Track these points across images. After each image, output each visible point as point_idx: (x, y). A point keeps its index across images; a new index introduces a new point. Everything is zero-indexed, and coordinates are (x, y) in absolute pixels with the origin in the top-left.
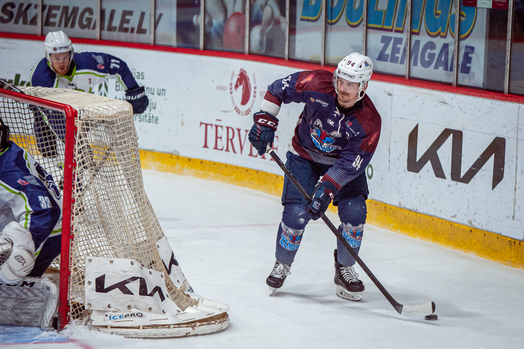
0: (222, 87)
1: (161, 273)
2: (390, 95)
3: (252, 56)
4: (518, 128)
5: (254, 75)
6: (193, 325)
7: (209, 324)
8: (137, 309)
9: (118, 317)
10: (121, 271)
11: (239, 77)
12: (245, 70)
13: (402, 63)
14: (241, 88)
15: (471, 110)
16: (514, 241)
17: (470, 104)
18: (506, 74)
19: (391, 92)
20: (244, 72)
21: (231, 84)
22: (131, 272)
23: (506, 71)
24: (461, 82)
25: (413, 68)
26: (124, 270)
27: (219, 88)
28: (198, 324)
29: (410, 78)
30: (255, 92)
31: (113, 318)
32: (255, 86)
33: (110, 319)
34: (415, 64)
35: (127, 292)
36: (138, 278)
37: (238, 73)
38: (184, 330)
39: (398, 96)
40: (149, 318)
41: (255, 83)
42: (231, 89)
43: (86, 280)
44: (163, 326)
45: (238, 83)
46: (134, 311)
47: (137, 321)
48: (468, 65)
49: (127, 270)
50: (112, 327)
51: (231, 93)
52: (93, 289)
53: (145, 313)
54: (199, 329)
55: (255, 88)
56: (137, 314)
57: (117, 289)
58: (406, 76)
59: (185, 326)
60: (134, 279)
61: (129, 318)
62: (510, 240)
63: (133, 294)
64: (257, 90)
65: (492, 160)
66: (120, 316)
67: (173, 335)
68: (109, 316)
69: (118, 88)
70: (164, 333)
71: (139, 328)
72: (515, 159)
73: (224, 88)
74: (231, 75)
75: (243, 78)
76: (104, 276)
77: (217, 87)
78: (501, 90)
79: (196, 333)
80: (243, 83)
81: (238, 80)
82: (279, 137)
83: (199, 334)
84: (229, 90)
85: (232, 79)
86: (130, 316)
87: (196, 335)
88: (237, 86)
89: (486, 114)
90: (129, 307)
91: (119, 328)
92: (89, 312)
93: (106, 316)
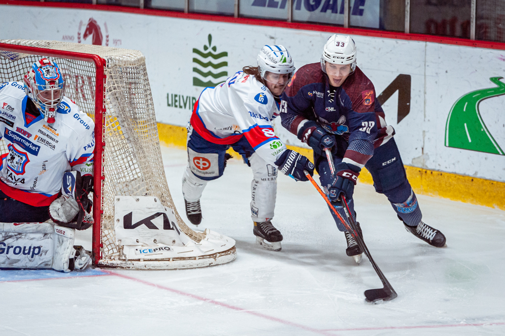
0: (69, 37)
1: (172, 210)
2: (272, 38)
4: (425, 65)
5: (105, 24)
6: (215, 256)
7: (227, 255)
8: (163, 244)
10: (147, 208)
11: (88, 27)
12: (95, 18)
13: (283, 6)
14: (90, 38)
15: (370, 50)
16: (424, 170)
17: (368, 44)
18: (406, 15)
19: (273, 36)
20: (93, 22)
21: (79, 34)
22: (155, 208)
23: (406, 12)
24: (353, 24)
25: (296, 12)
26: (149, 206)
27: (65, 38)
28: (218, 255)
29: (292, 21)
30: (107, 41)
31: (143, 251)
32: (107, 34)
33: (141, 252)
34: (298, 8)
35: (152, 226)
36: (161, 214)
37: (86, 22)
38: (208, 261)
39: (282, 39)
40: (176, 251)
41: (107, 31)
42: (79, 38)
43: (116, 217)
44: (190, 258)
46: (161, 245)
47: (165, 254)
48: (361, 7)
49: (152, 206)
50: (144, 260)
51: (79, 42)
52: (120, 226)
53: (171, 247)
54: (220, 259)
55: (107, 37)
56: (165, 248)
57: (143, 225)
58: (288, 19)
59: (208, 257)
60: (158, 214)
61: (158, 252)
62: (421, 170)
63: (157, 229)
64: (110, 38)
65: (396, 95)
66: (149, 250)
67: (199, 266)
68: (139, 250)
70: (191, 264)
71: (169, 260)
72: (422, 93)
74: (78, 24)
75: (93, 28)
76: (131, 214)
77: (63, 37)
78: (401, 30)
79: (217, 263)
80: (93, 31)
81: (87, 29)
83: (219, 264)
84: (76, 40)
85: (80, 29)
87: (217, 265)
89: (387, 53)
90: (155, 240)
91: (151, 260)
92: (120, 247)
93: (137, 250)
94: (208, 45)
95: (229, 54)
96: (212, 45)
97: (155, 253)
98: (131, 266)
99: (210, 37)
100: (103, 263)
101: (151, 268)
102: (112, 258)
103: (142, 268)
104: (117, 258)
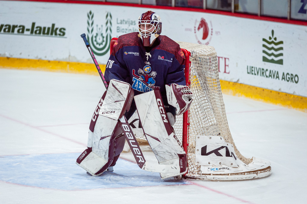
1: (232, 145)
3: (209, 10)
5: (211, 22)
6: (257, 172)
7: (265, 172)
9: (216, 169)
10: (216, 143)
11: (201, 23)
20: (204, 20)
21: (195, 27)
22: (221, 143)
27: (187, 30)
28: (259, 172)
30: (212, 32)
31: (213, 169)
33: (211, 170)
35: (219, 155)
36: (225, 147)
37: (199, 20)
38: (253, 175)
41: (212, 26)
42: (195, 30)
43: (197, 148)
44: (241, 173)
45: (200, 27)
46: (224, 166)
47: (226, 171)
49: (219, 142)
50: (213, 175)
51: (195, 32)
52: (199, 154)
53: (230, 168)
54: (261, 175)
55: (212, 29)
57: (213, 153)
59: (253, 173)
60: (223, 147)
63: (222, 156)
64: (214, 31)
66: (217, 169)
67: (247, 179)
69: (118, 31)
70: (242, 177)
71: (228, 175)
73: (190, 30)
74: (195, 21)
75: (203, 24)
76: (206, 146)
79: (258, 177)
80: (204, 26)
81: (200, 25)
82: (230, 59)
83: (260, 177)
84: (193, 31)
86: (222, 169)
88: (199, 29)
90: (220, 163)
91: (217, 175)
92: (198, 166)
93: (209, 168)
94: (271, 36)
95: (284, 43)
96: (274, 37)
97: (220, 170)
98: (205, 178)
99: (273, 32)
100: (188, 176)
101: (217, 179)
102: (194, 173)
103: (212, 179)
104: (196, 173)
